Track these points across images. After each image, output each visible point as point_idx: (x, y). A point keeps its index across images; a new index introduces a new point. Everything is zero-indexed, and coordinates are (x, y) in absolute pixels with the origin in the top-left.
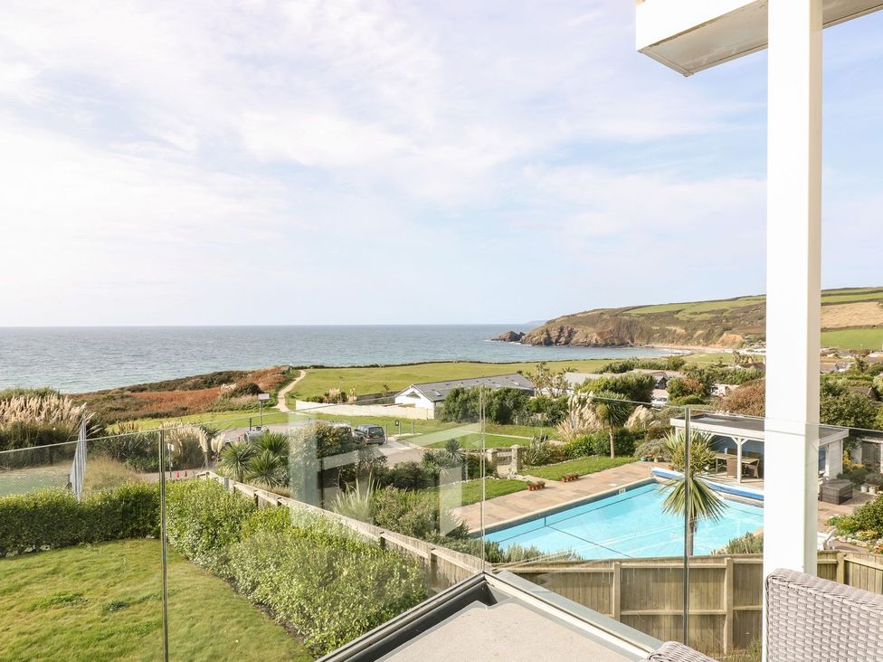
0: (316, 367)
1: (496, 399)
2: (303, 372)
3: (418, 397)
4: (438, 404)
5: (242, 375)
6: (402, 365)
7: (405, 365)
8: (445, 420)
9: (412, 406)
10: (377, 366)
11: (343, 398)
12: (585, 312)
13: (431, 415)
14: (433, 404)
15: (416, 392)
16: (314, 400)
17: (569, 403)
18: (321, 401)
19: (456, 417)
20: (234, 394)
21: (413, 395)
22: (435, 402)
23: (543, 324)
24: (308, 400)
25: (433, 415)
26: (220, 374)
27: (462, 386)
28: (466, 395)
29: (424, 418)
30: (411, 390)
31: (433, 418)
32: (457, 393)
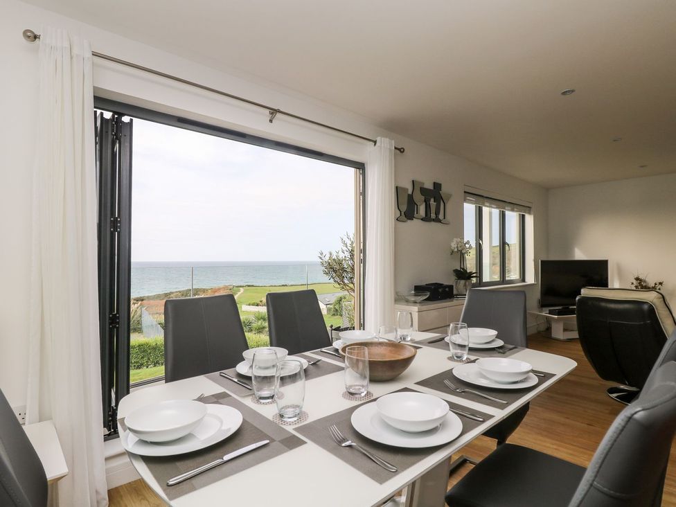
0: (249, 286)
2: (242, 289)
4: (328, 306)
16: (253, 304)
18: (257, 305)
24: (249, 305)
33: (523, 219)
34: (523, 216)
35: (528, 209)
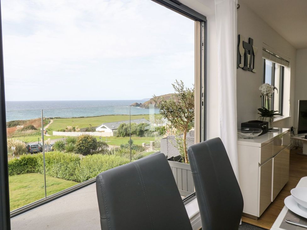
0: (57, 118)
1: (139, 127)
2: (52, 121)
3: (106, 128)
4: (114, 131)
5: (23, 122)
6: (94, 117)
7: (95, 117)
8: (118, 136)
9: (104, 131)
10: (83, 117)
11: (74, 130)
12: (166, 95)
13: (112, 135)
14: (112, 131)
15: (105, 126)
16: (61, 131)
17: (165, 128)
18: (64, 131)
19: (123, 135)
20: (23, 130)
21: (104, 127)
22: (113, 130)
23: (149, 100)
24: (58, 131)
25: (113, 135)
26: (13, 122)
27: (125, 123)
28: (126, 126)
29: (109, 136)
30: (102, 126)
31: (113, 136)
32: (123, 126)
33: (282, 70)
34: (283, 68)
35: (287, 63)
